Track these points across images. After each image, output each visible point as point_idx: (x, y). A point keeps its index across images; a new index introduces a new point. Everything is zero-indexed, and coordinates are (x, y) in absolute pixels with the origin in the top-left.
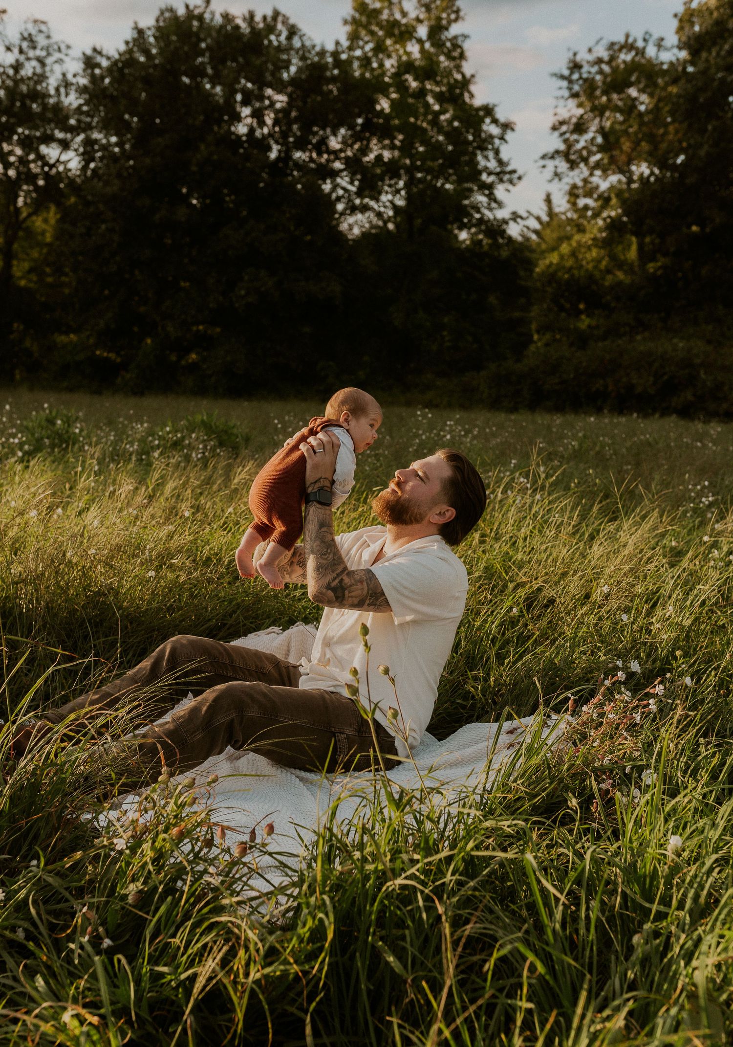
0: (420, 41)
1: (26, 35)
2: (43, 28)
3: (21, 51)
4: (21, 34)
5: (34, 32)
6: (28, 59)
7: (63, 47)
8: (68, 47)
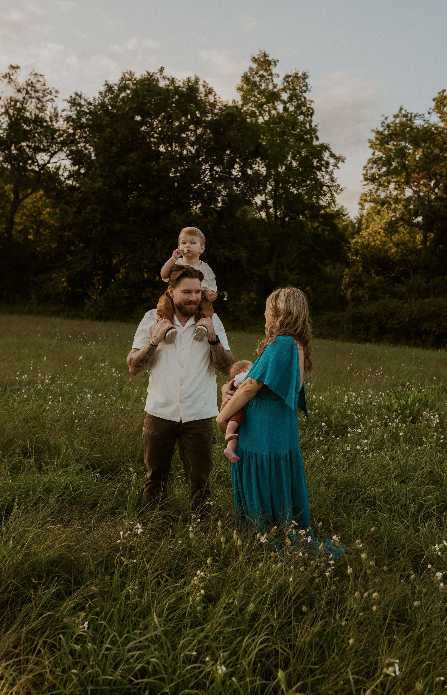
0: (284, 103)
1: (29, 82)
2: (41, 79)
3: (27, 93)
4: (27, 82)
5: (34, 81)
6: (30, 97)
7: (53, 91)
8: (57, 92)
